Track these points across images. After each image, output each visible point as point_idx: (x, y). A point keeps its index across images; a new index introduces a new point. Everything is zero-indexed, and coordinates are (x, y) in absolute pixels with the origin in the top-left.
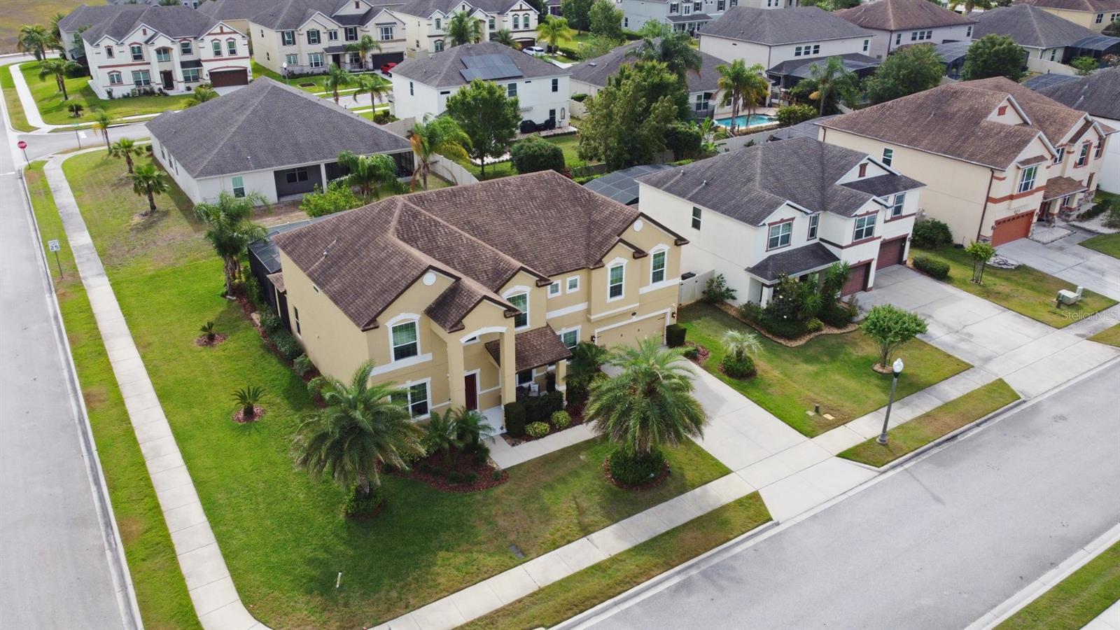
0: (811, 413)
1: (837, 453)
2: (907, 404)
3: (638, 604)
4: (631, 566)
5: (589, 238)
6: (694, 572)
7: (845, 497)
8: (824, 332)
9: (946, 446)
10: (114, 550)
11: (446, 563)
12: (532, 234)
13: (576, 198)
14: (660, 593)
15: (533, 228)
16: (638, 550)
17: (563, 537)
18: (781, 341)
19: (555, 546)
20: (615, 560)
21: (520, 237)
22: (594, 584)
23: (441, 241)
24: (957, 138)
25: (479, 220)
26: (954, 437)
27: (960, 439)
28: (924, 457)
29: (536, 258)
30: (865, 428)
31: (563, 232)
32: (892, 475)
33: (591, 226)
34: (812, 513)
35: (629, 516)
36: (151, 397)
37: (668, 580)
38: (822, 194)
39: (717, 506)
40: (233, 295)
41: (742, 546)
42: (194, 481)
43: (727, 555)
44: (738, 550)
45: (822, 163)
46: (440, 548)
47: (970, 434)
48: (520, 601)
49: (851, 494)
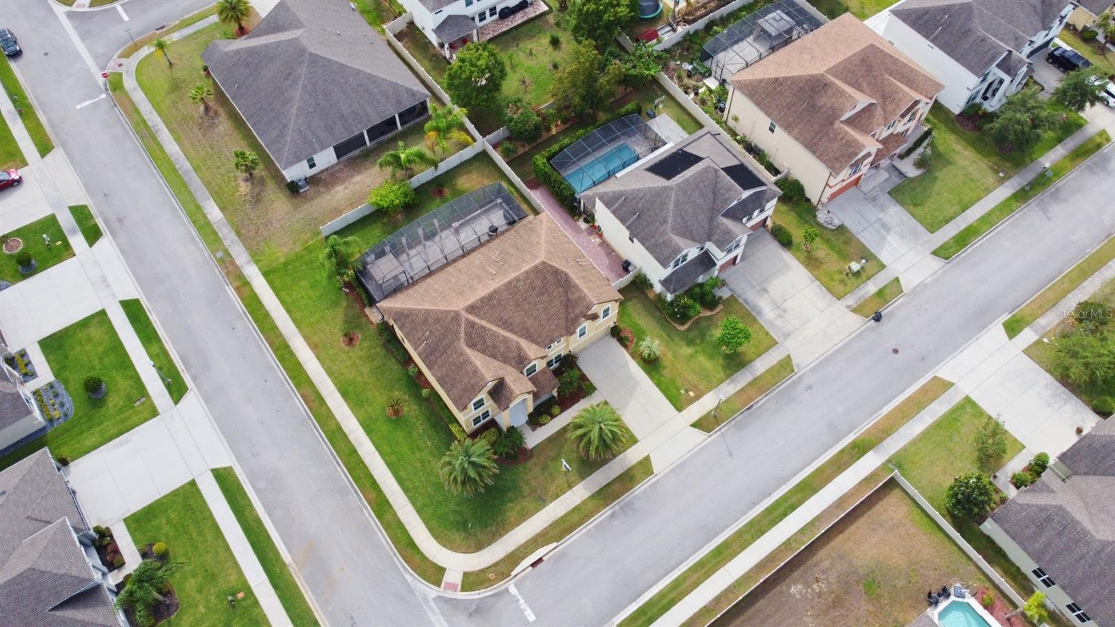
0: (683, 392)
1: (691, 422)
2: (733, 381)
3: (594, 527)
4: (590, 506)
5: (568, 314)
6: (617, 507)
7: (689, 455)
8: (701, 315)
9: (745, 414)
10: (366, 508)
11: (512, 511)
12: (535, 319)
13: (559, 281)
14: (603, 520)
15: (535, 313)
16: (593, 496)
17: (561, 491)
18: (675, 325)
19: (558, 496)
20: (584, 503)
21: (530, 322)
22: (576, 517)
23: (489, 342)
24: (817, 133)
25: (506, 315)
26: (752, 406)
27: (754, 407)
28: (733, 423)
29: (539, 336)
30: (708, 403)
31: (553, 311)
32: (715, 436)
33: (568, 304)
34: (673, 466)
35: (590, 474)
36: (337, 395)
37: (606, 513)
38: (710, 224)
39: (629, 466)
40: (346, 288)
41: (639, 489)
42: (386, 463)
43: (632, 496)
44: (637, 492)
45: (714, 193)
46: (508, 501)
47: (761, 403)
48: (546, 529)
49: (692, 453)
